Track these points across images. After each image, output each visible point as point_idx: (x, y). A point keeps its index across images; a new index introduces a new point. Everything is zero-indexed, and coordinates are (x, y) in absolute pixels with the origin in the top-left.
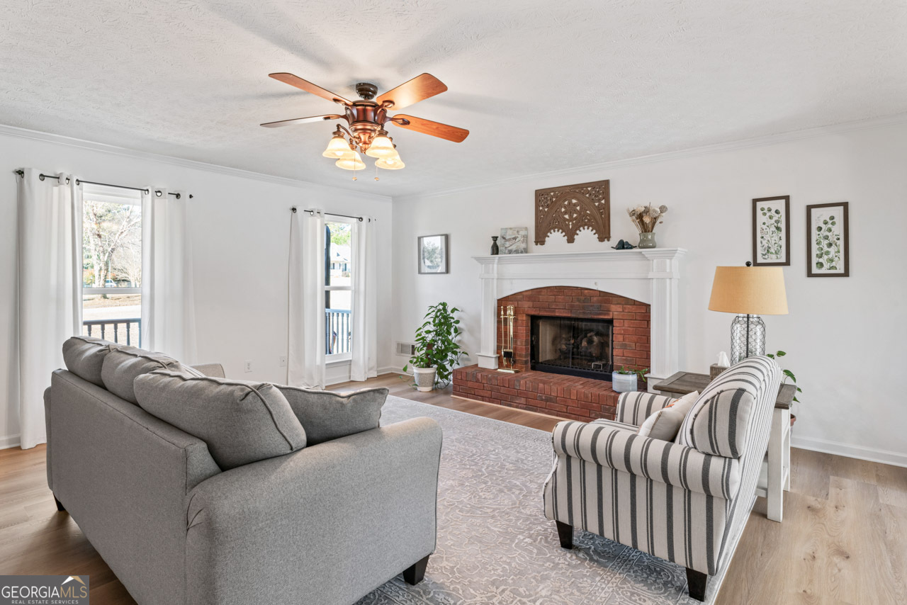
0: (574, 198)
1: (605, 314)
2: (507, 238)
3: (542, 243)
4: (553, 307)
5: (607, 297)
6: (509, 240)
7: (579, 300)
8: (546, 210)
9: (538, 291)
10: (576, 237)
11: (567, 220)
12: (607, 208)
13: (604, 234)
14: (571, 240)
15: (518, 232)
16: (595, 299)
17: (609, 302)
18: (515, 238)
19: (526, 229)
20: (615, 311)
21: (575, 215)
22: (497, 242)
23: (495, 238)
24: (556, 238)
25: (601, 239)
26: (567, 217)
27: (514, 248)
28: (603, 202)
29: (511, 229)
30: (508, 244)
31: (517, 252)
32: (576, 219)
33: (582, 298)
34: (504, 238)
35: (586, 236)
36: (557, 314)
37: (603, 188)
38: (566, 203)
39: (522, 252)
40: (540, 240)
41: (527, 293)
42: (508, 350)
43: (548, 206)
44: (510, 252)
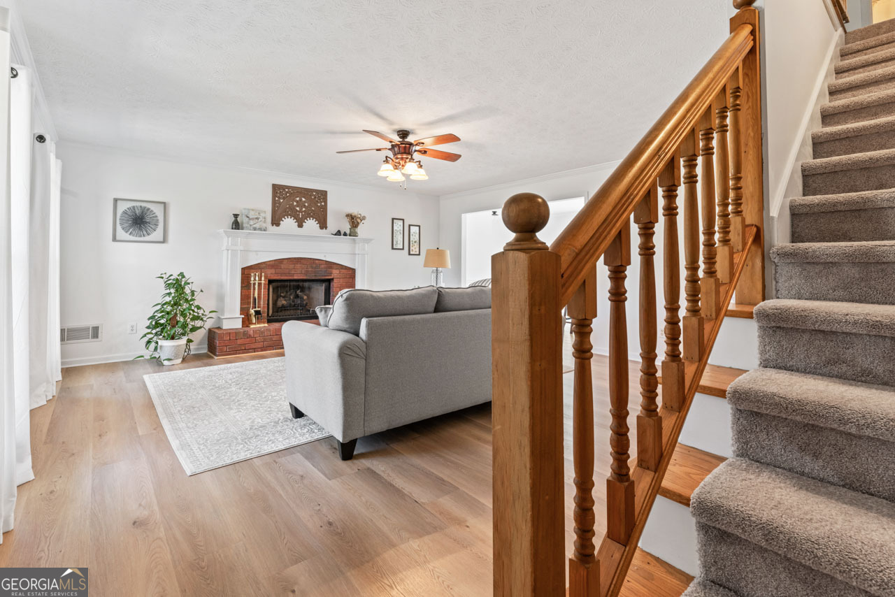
0: (304, 197)
1: (328, 276)
2: (251, 217)
3: (278, 225)
4: (293, 272)
5: (331, 265)
6: (253, 219)
7: (312, 267)
8: (282, 201)
9: (280, 261)
10: (304, 224)
11: (299, 212)
12: (325, 208)
13: (323, 225)
14: (300, 226)
15: (259, 213)
16: (323, 266)
17: (331, 268)
18: (257, 219)
19: (265, 212)
20: (335, 273)
21: (304, 209)
22: (238, 219)
23: (236, 216)
24: (289, 223)
25: (321, 228)
26: (298, 209)
27: (257, 226)
28: (323, 204)
29: (253, 210)
30: (252, 222)
31: (260, 229)
32: (304, 211)
33: (314, 266)
34: (248, 217)
35: (311, 224)
36: (296, 278)
37: (323, 195)
38: (298, 199)
39: (265, 230)
40: (276, 222)
41: (271, 263)
42: (257, 309)
43: (284, 198)
44: (255, 229)
